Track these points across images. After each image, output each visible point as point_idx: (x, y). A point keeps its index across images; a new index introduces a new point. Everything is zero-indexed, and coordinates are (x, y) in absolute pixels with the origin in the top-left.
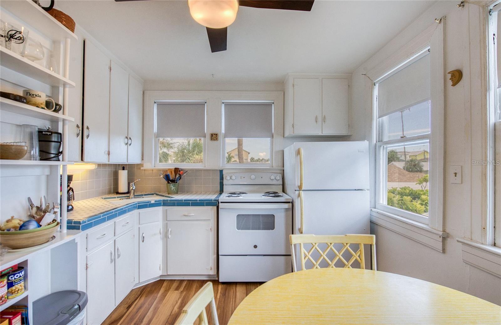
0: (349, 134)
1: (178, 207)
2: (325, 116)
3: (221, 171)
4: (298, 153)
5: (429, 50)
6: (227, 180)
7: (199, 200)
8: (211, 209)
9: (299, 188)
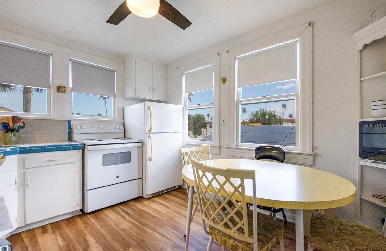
0: (166, 101)
1: (38, 153)
2: (154, 87)
3: (69, 122)
4: (149, 108)
5: (213, 66)
6: (78, 129)
7: (65, 146)
8: (77, 152)
9: (149, 131)
